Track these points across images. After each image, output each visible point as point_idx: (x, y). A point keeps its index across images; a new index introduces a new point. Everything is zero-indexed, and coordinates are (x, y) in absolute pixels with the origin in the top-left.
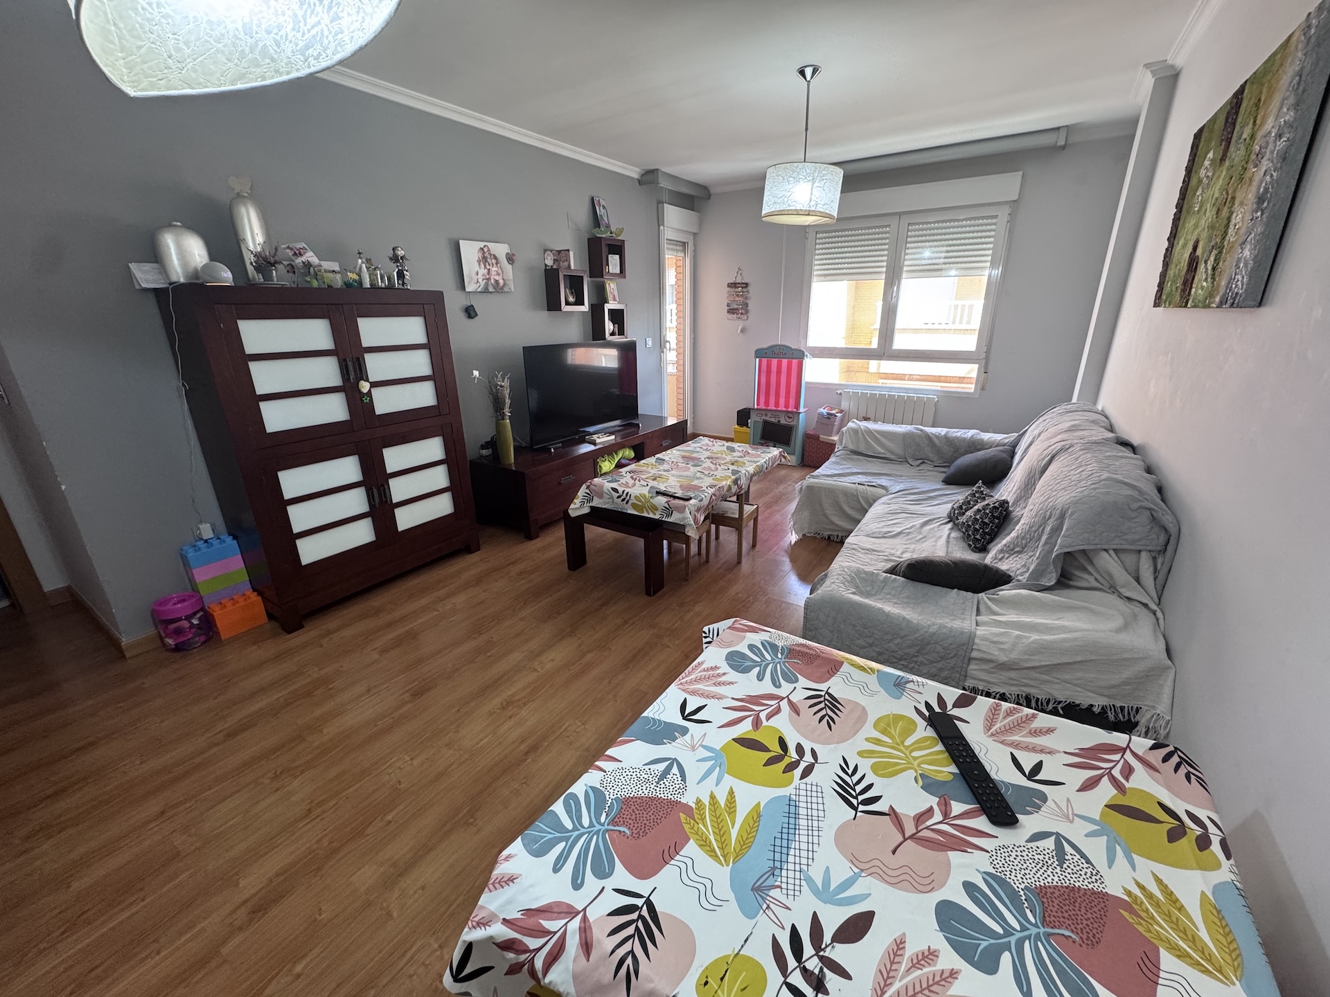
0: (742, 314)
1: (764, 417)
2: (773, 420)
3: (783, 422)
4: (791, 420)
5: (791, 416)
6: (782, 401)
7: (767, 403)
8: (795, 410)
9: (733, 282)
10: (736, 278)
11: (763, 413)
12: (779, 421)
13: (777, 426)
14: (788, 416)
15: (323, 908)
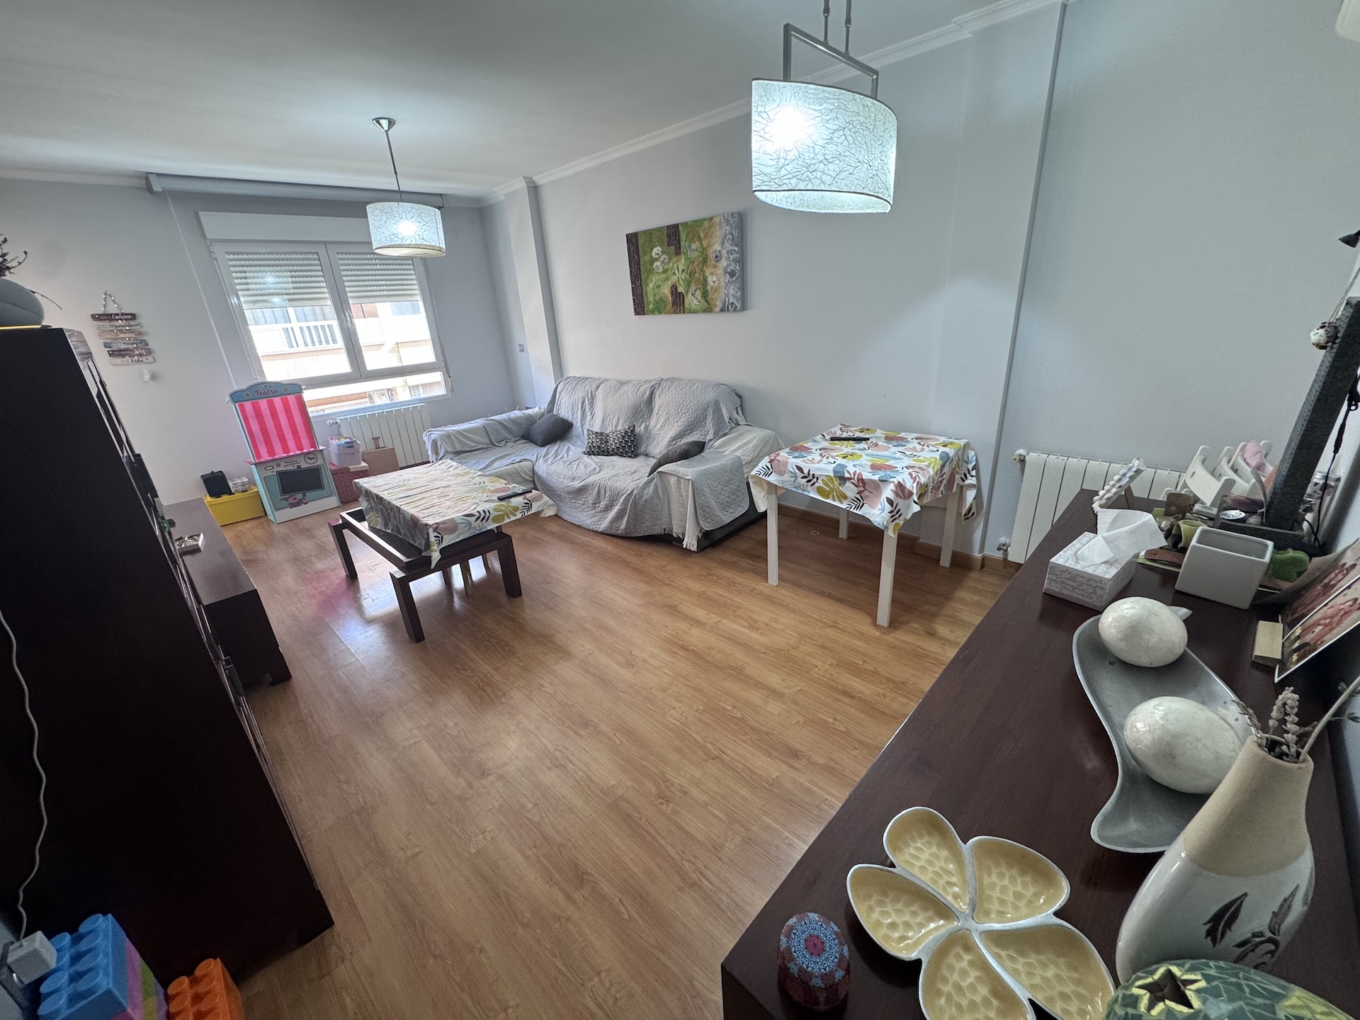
0: (141, 355)
1: (277, 469)
2: (290, 468)
3: (304, 465)
4: (313, 461)
5: (311, 456)
6: (291, 444)
7: (271, 451)
8: (312, 449)
9: (101, 312)
10: (105, 307)
11: (274, 464)
12: (299, 467)
13: (299, 472)
14: (309, 458)
15: (795, 721)
